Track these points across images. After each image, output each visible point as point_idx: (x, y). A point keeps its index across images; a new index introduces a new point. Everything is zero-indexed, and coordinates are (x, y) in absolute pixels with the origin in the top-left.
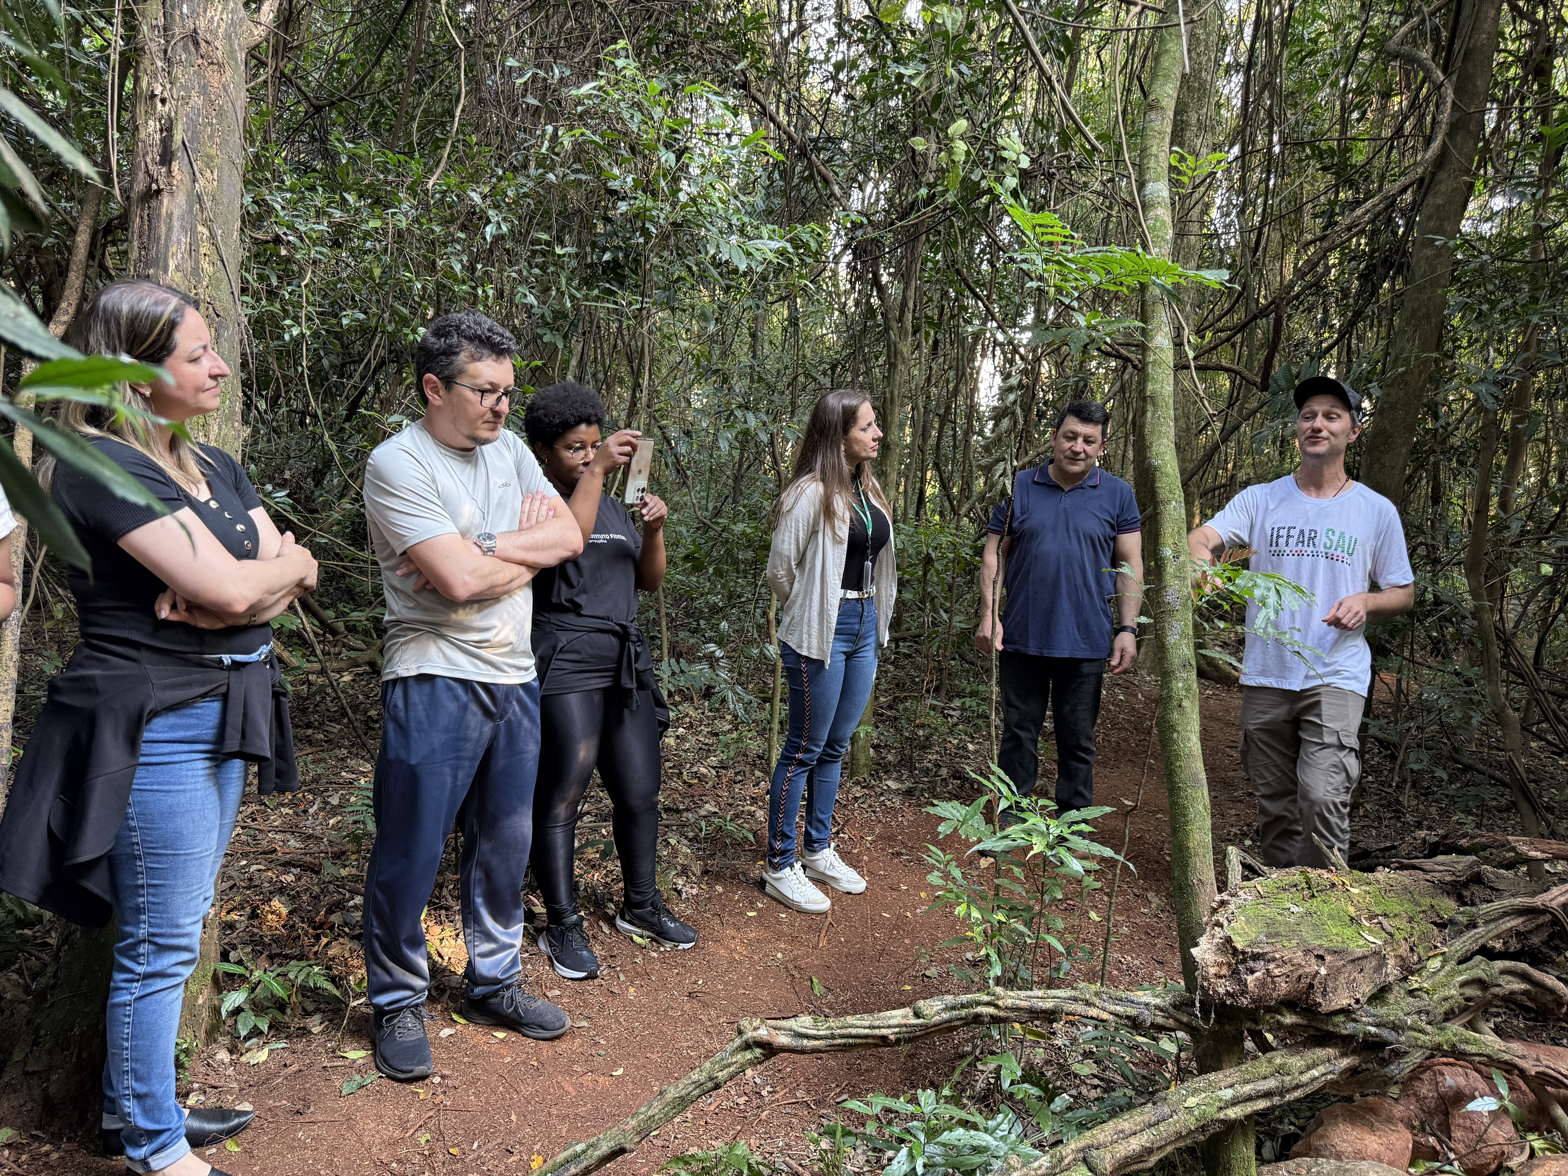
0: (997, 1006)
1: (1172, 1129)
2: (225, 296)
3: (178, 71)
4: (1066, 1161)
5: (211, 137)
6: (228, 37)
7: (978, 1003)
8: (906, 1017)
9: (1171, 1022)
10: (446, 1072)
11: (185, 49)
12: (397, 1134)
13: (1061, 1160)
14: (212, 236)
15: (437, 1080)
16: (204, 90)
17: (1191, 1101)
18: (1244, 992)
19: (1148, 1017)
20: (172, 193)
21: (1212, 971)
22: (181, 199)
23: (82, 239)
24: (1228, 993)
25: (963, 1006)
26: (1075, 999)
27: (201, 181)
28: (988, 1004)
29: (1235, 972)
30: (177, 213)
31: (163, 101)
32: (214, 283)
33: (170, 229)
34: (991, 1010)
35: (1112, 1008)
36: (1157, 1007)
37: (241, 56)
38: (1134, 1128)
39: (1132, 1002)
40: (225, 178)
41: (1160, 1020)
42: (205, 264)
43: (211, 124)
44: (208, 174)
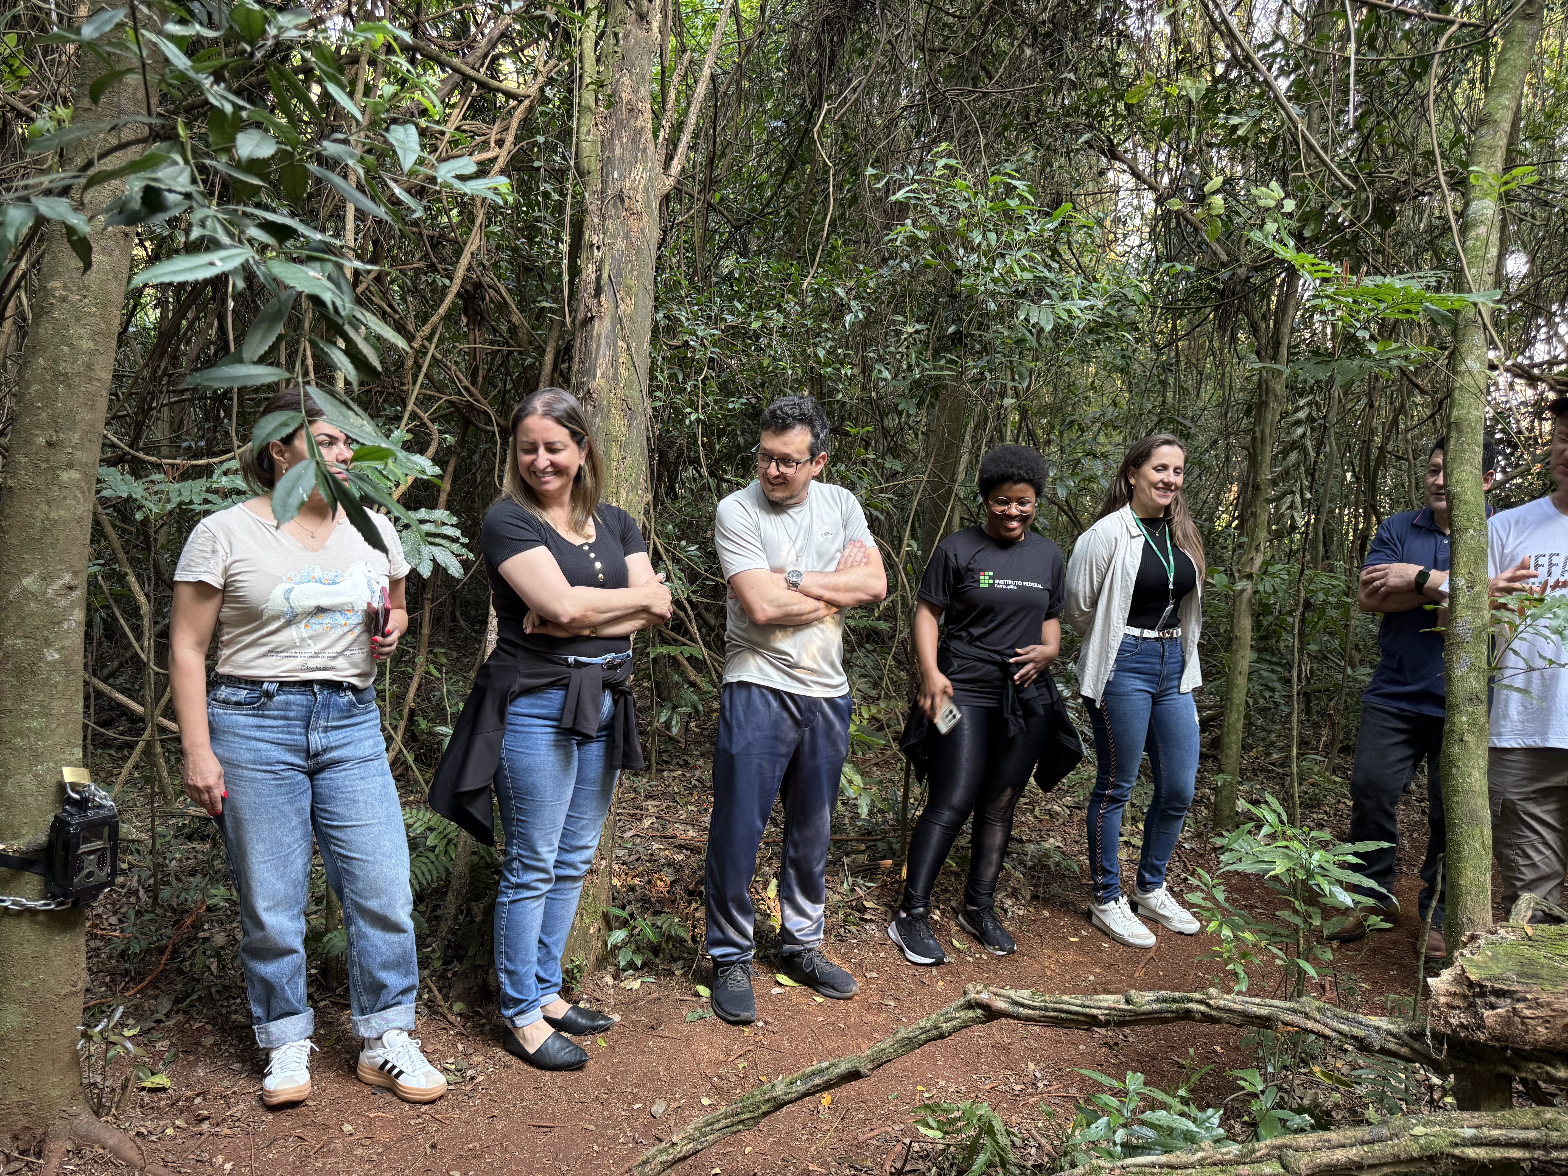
0: (1208, 1005)
1: (1389, 1150)
2: (636, 394)
3: (609, 223)
4: (1258, 1154)
5: (631, 271)
6: (646, 190)
7: (1191, 1000)
8: (1118, 1002)
9: (1404, 1050)
10: (769, 1019)
11: (615, 206)
12: (722, 1057)
13: (1253, 1151)
14: (629, 348)
15: (761, 1024)
16: (627, 236)
17: (1419, 1130)
18: (1481, 1026)
19: (1377, 1041)
20: (601, 318)
21: (1443, 1000)
22: (607, 322)
23: (549, 358)
24: (1462, 1025)
25: (1174, 1000)
26: (1294, 1011)
27: (622, 307)
28: (1201, 1002)
29: (1472, 1005)
30: (604, 333)
31: (598, 248)
32: (629, 383)
33: (599, 346)
34: (1203, 1008)
35: (1336, 1025)
36: (1389, 1033)
37: (655, 204)
38: (1343, 1141)
39: (1360, 1023)
40: (640, 302)
41: (1392, 1046)
42: (623, 371)
43: (631, 261)
44: (628, 301)
